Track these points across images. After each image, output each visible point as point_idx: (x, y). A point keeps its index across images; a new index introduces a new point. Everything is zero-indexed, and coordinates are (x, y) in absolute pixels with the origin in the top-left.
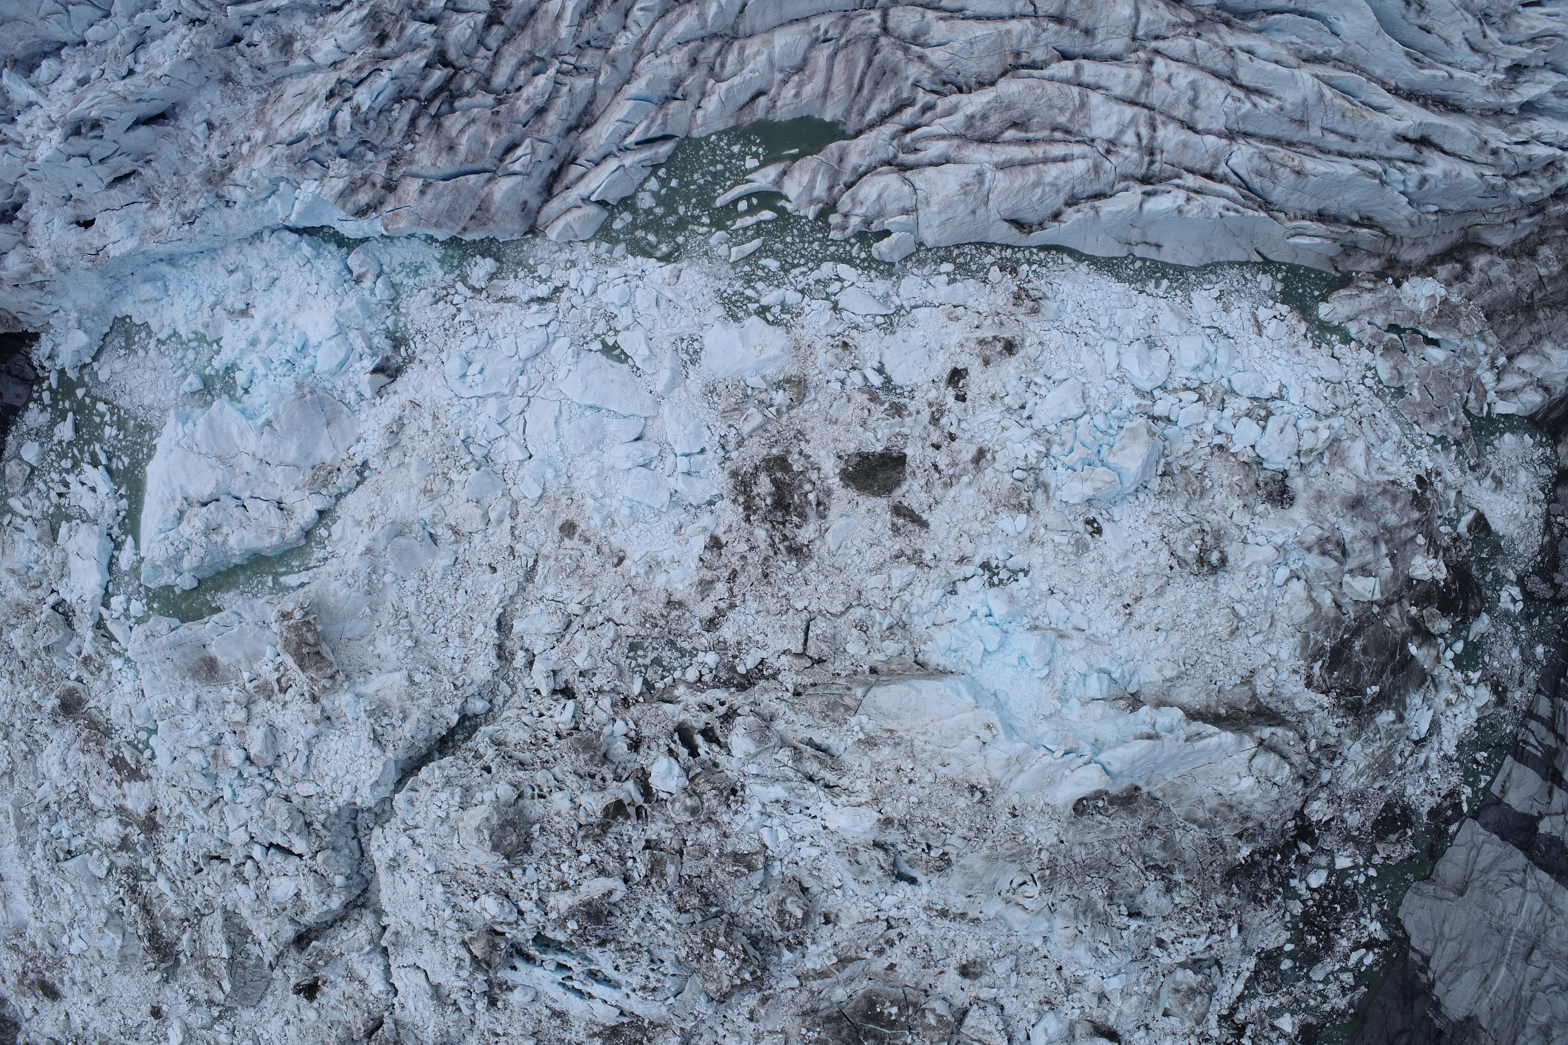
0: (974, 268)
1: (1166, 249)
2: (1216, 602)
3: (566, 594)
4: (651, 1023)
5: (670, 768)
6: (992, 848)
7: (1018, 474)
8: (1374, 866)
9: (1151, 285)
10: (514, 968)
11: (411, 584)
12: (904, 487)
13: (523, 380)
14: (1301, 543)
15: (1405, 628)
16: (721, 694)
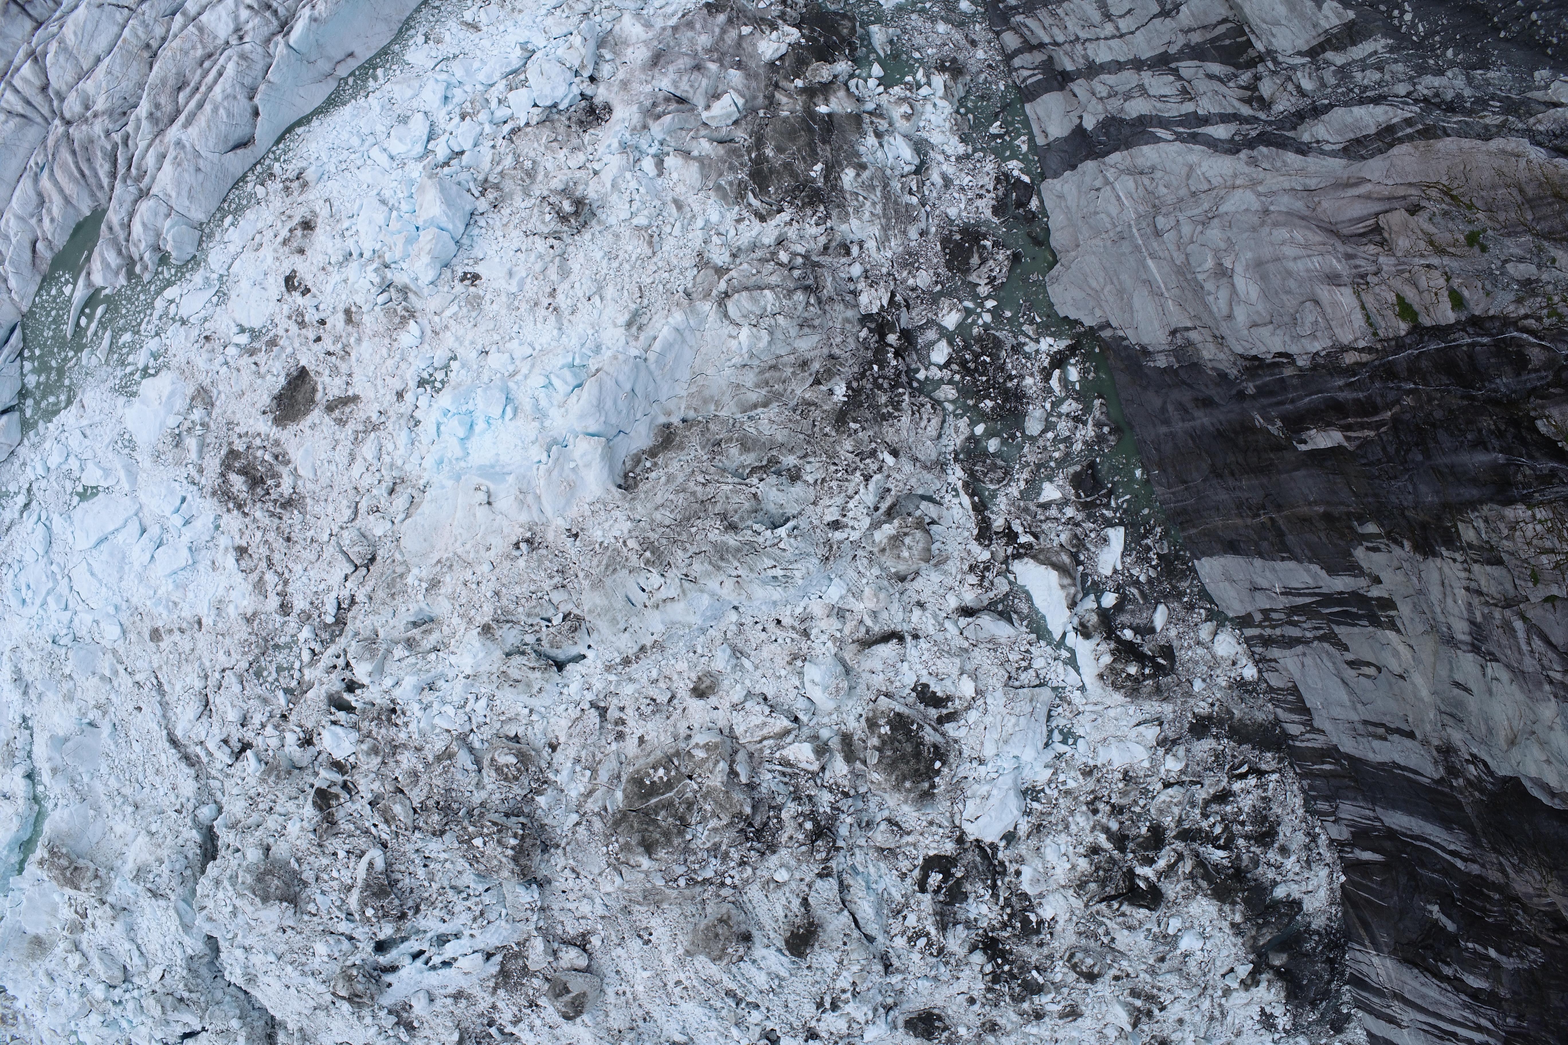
0: (245, 202)
1: (357, 52)
2: (617, 236)
3: (188, 680)
4: (518, 944)
5: (335, 735)
6: (586, 576)
7: (381, 299)
8: (987, 298)
9: (371, 83)
10: (390, 985)
11: (104, 769)
12: (320, 387)
13: (54, 568)
14: (634, 129)
15: (801, 100)
16: (333, 649)
